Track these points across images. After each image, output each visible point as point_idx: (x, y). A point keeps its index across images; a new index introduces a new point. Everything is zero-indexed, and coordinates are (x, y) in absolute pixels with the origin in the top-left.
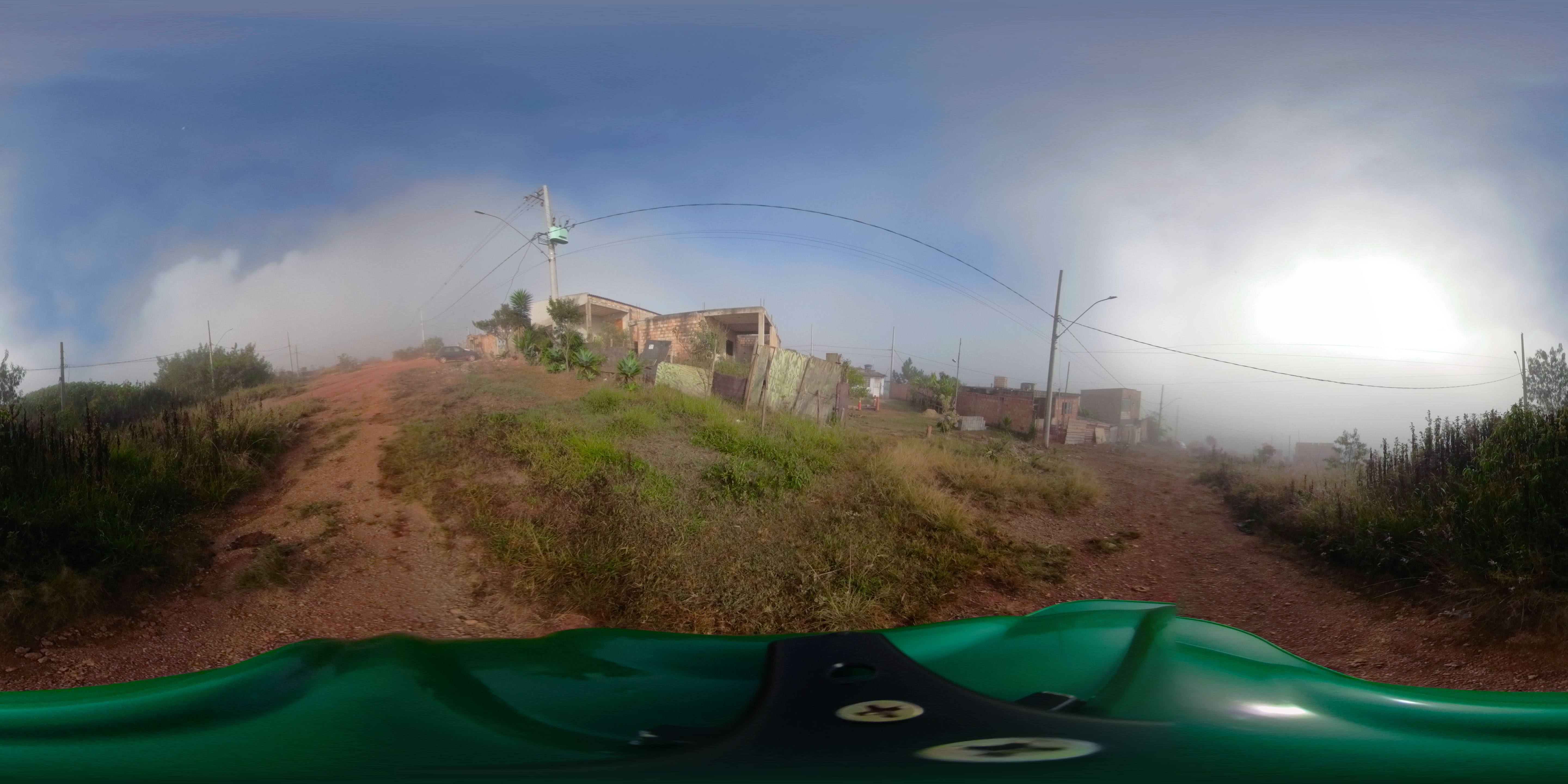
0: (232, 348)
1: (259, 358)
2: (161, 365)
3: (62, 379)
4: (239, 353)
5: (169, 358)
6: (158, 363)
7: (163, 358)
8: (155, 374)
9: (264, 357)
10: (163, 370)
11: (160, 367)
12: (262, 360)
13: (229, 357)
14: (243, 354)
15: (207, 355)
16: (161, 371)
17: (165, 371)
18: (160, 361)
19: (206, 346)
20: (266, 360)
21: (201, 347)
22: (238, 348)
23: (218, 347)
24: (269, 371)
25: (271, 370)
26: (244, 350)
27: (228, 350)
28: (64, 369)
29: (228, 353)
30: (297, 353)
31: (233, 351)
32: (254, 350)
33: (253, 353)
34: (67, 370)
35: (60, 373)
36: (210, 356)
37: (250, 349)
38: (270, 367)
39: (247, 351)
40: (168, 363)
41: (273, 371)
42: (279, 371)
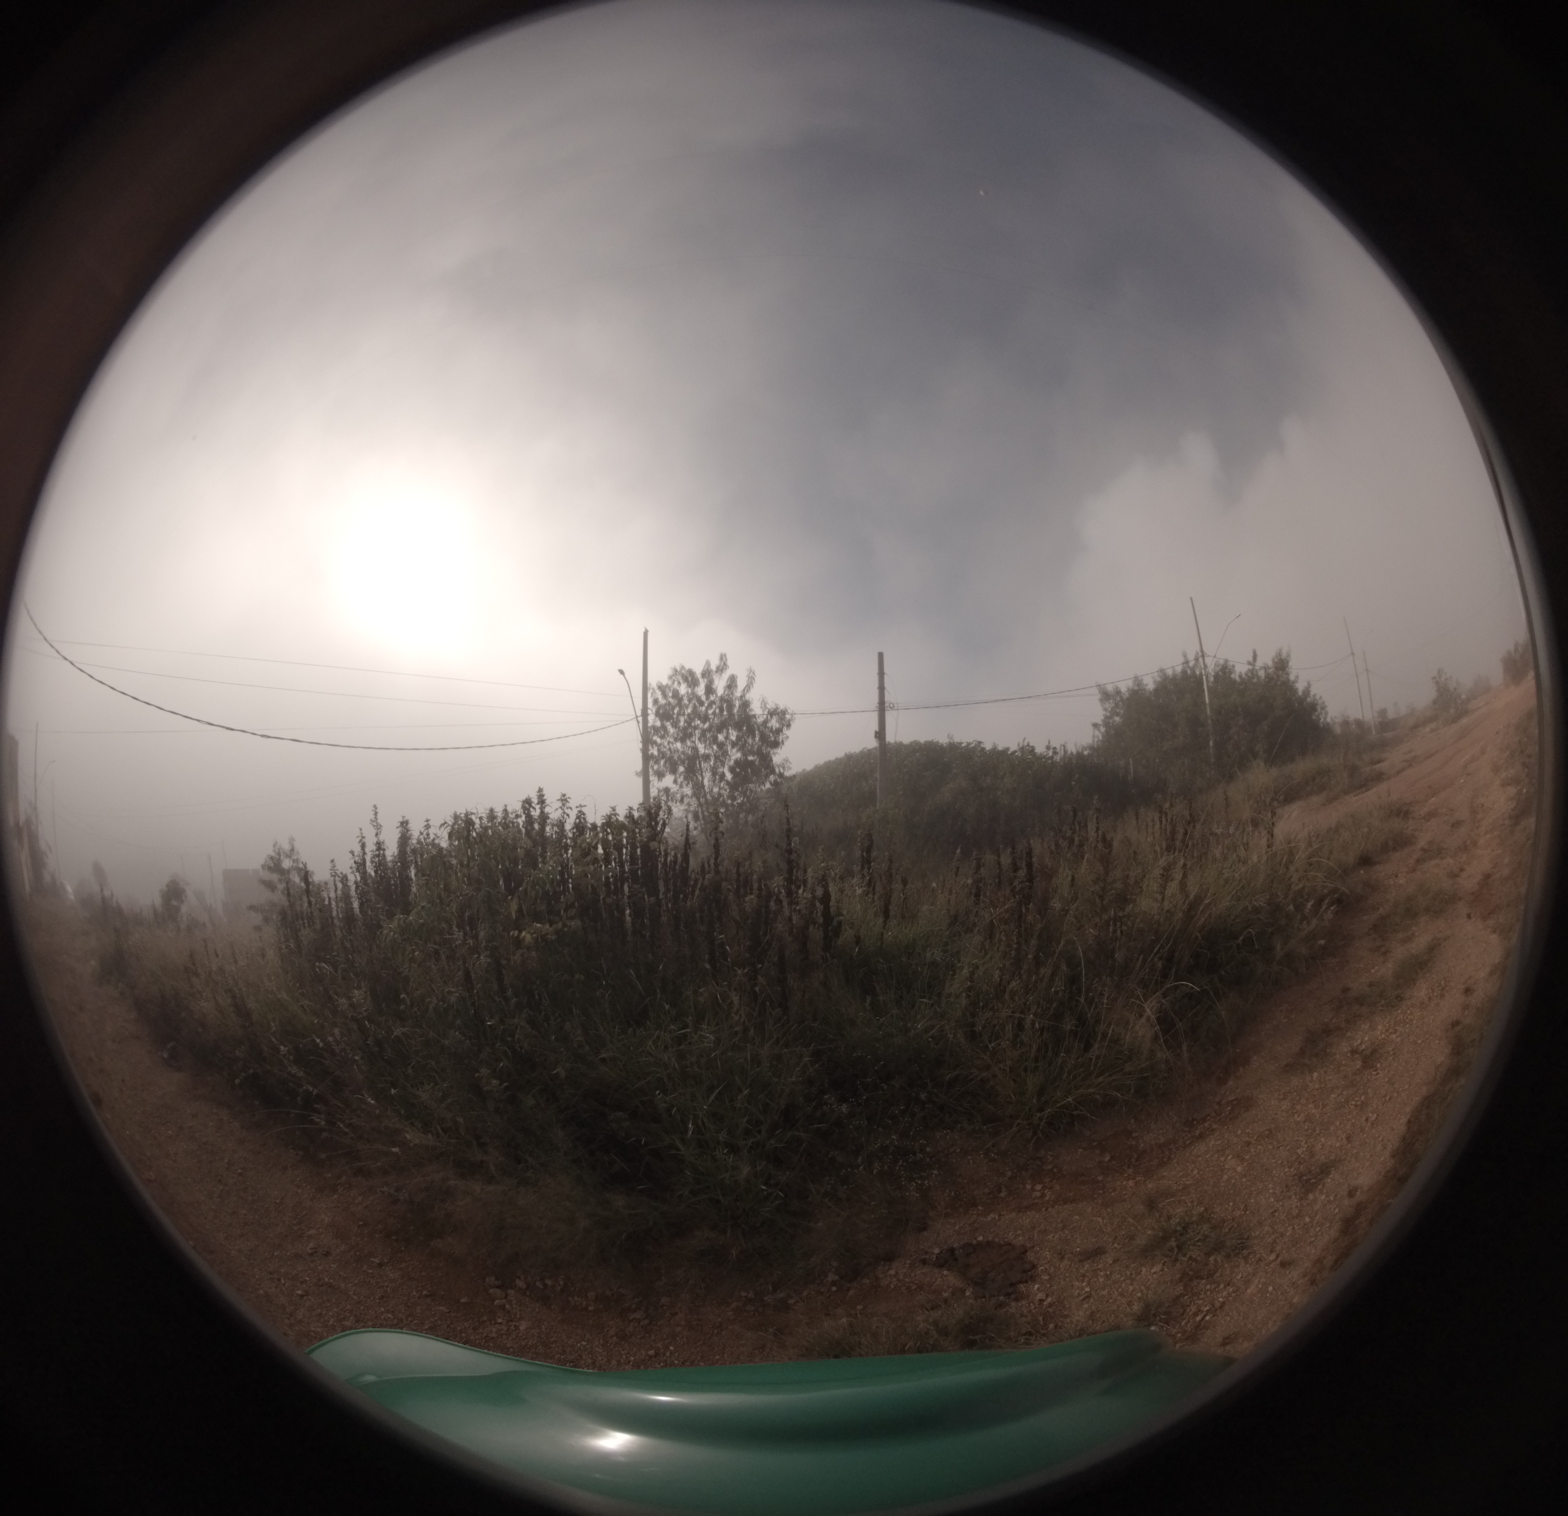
0: (1249, 663)
1: (1300, 687)
2: (1107, 705)
3: (880, 735)
4: (1262, 674)
5: (1124, 689)
6: (1101, 700)
7: (1110, 688)
8: (1095, 725)
9: (1309, 685)
11: (1105, 710)
12: (1307, 692)
13: (1243, 686)
14: (1269, 678)
15: (1199, 681)
16: (1107, 720)
17: (1116, 718)
18: (1106, 696)
19: (1195, 661)
20: (1313, 691)
21: (1187, 662)
22: (1259, 663)
23: (1222, 662)
24: (1322, 720)
25: (1325, 718)
26: (1270, 668)
27: (1241, 669)
28: (887, 705)
29: (1240, 677)
30: (1367, 670)
31: (1252, 671)
32: (1287, 666)
33: (1288, 674)
34: (892, 708)
35: (875, 717)
36: (1203, 685)
37: (1282, 664)
38: (1324, 708)
39: (1277, 668)
40: (1122, 700)
41: (1329, 720)
42: (1339, 720)
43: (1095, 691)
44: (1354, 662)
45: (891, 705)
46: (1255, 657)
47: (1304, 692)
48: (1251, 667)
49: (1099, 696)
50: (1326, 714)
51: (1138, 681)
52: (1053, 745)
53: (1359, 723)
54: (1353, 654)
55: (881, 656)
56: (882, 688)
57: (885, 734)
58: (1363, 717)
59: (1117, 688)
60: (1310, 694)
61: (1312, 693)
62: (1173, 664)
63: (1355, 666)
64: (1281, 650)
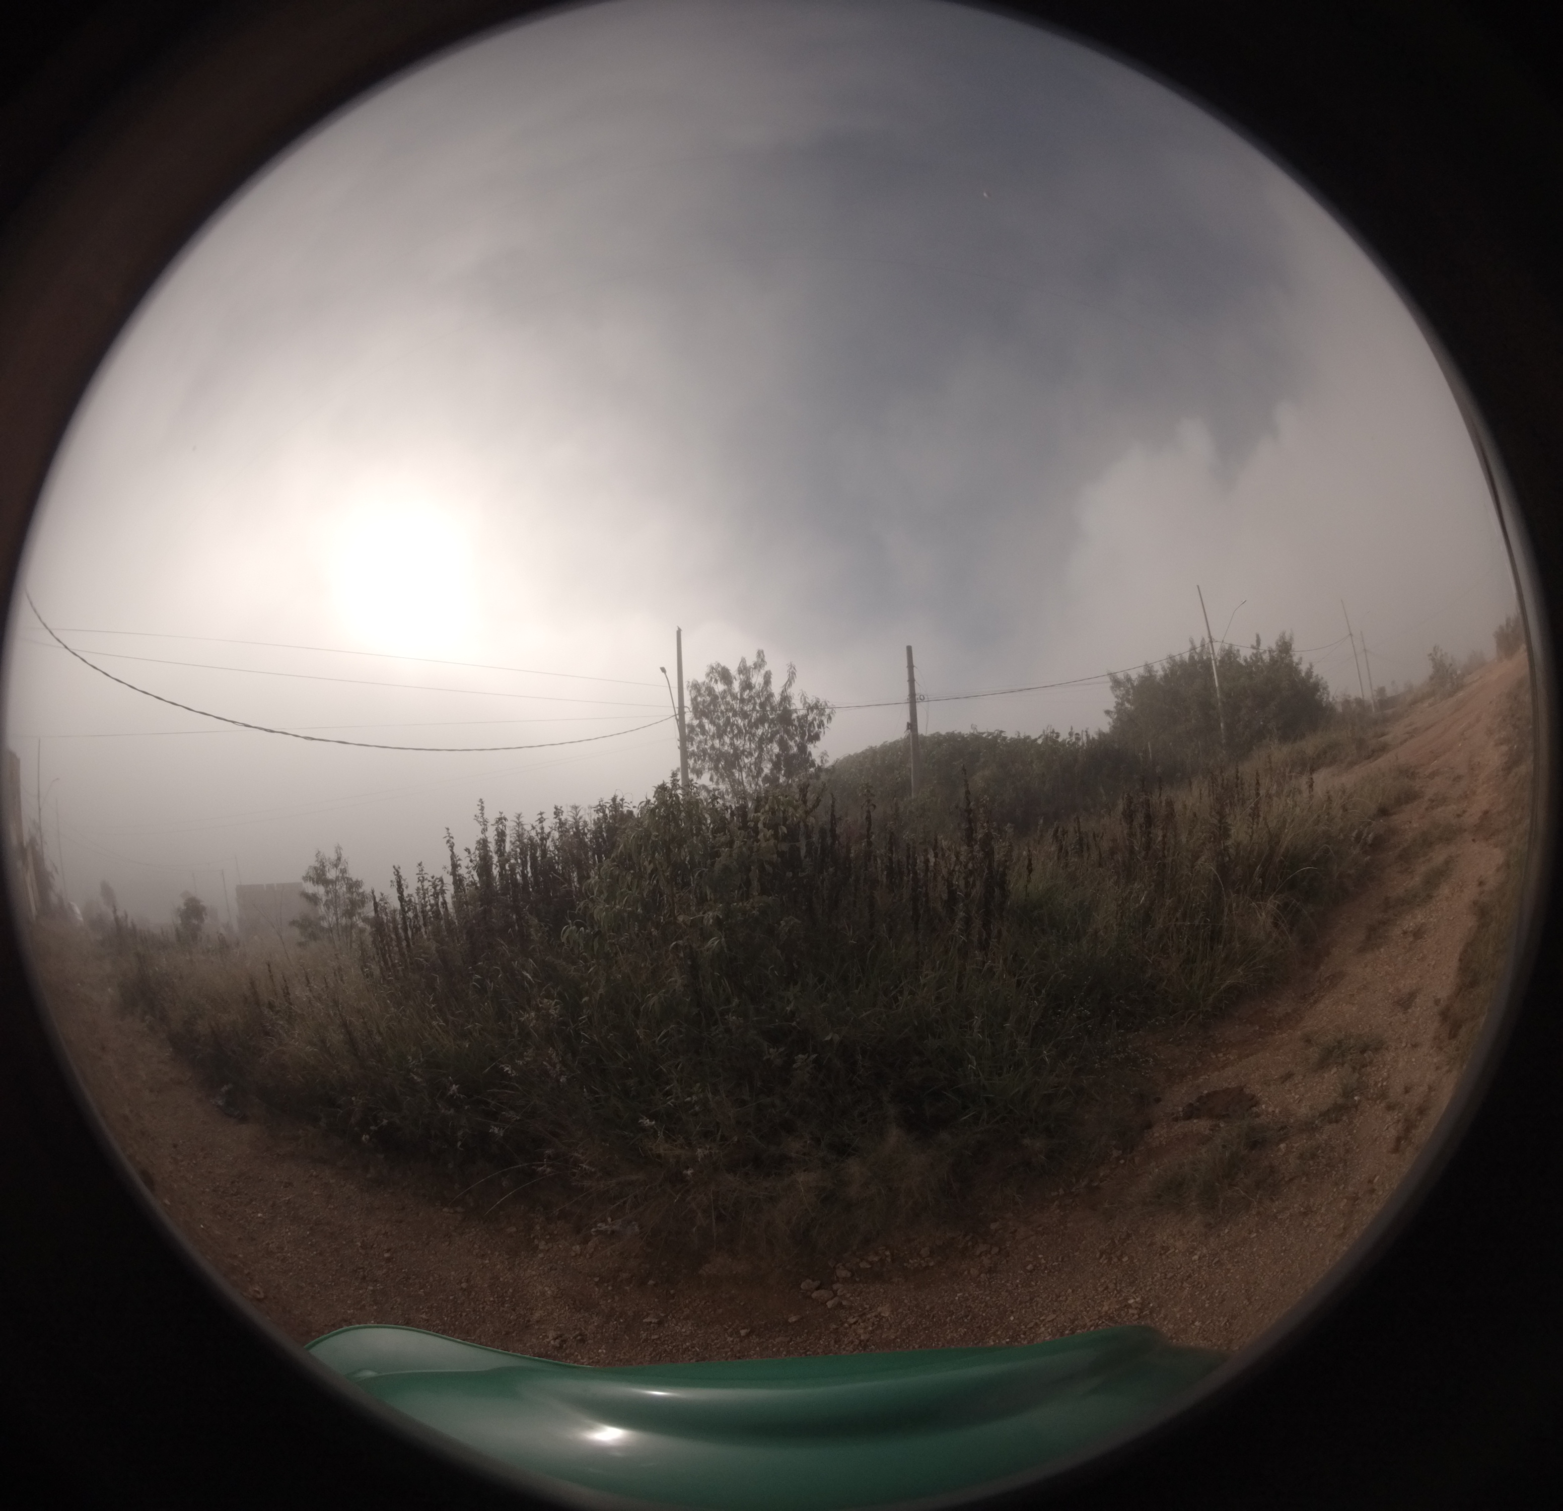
0: (1253, 647)
1: (1304, 668)
2: (1118, 693)
3: (912, 725)
4: (1266, 657)
5: (1134, 676)
6: (1112, 688)
7: (1121, 676)
8: (1108, 712)
9: (1311, 666)
10: (1122, 704)
11: (1117, 697)
12: (1309, 673)
13: (1251, 669)
14: (1273, 661)
15: (1207, 667)
16: (1119, 706)
17: (1127, 705)
18: (1117, 683)
19: (1203, 646)
20: (1316, 672)
21: (1194, 648)
22: (1264, 646)
23: (1227, 647)
24: (1325, 700)
25: (1328, 698)
26: (1274, 652)
27: (1245, 653)
28: (917, 697)
29: (1246, 660)
30: (1365, 650)
31: (1255, 655)
32: (1291, 649)
33: (1291, 656)
34: (922, 700)
35: (906, 709)
36: (1212, 669)
37: (1285, 647)
38: (1325, 688)
39: (1280, 652)
40: (1133, 687)
41: (1331, 699)
42: (1339, 700)
43: (1107, 679)
44: (1353, 642)
45: (922, 697)
46: (1258, 641)
47: (1307, 673)
48: (1255, 651)
49: (1111, 684)
50: (1328, 694)
51: (1148, 668)
52: (1076, 731)
53: (1360, 702)
54: (1351, 635)
55: (909, 649)
56: (912, 681)
57: (916, 726)
58: (1363, 696)
59: (1128, 675)
60: (1312, 675)
61: (1314, 674)
62: (1182, 651)
63: (1354, 646)
64: (1284, 634)
